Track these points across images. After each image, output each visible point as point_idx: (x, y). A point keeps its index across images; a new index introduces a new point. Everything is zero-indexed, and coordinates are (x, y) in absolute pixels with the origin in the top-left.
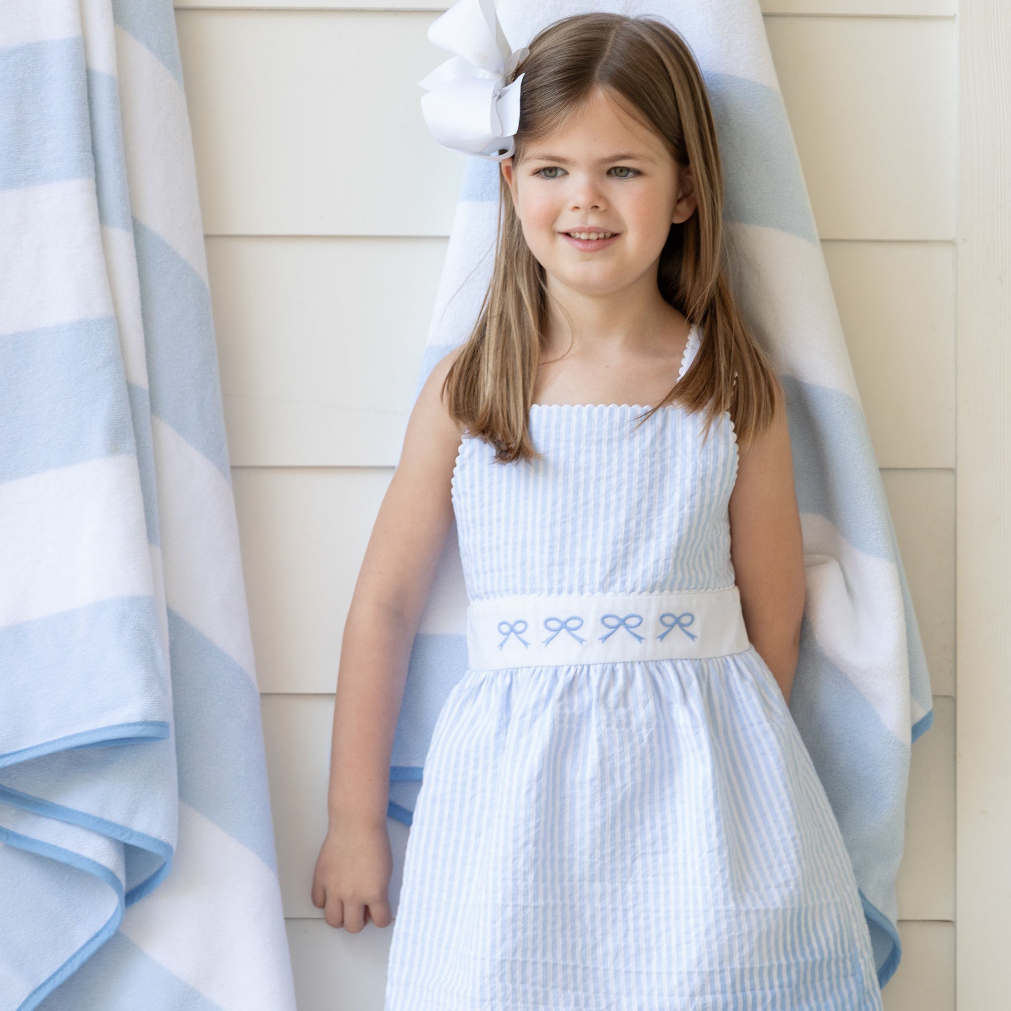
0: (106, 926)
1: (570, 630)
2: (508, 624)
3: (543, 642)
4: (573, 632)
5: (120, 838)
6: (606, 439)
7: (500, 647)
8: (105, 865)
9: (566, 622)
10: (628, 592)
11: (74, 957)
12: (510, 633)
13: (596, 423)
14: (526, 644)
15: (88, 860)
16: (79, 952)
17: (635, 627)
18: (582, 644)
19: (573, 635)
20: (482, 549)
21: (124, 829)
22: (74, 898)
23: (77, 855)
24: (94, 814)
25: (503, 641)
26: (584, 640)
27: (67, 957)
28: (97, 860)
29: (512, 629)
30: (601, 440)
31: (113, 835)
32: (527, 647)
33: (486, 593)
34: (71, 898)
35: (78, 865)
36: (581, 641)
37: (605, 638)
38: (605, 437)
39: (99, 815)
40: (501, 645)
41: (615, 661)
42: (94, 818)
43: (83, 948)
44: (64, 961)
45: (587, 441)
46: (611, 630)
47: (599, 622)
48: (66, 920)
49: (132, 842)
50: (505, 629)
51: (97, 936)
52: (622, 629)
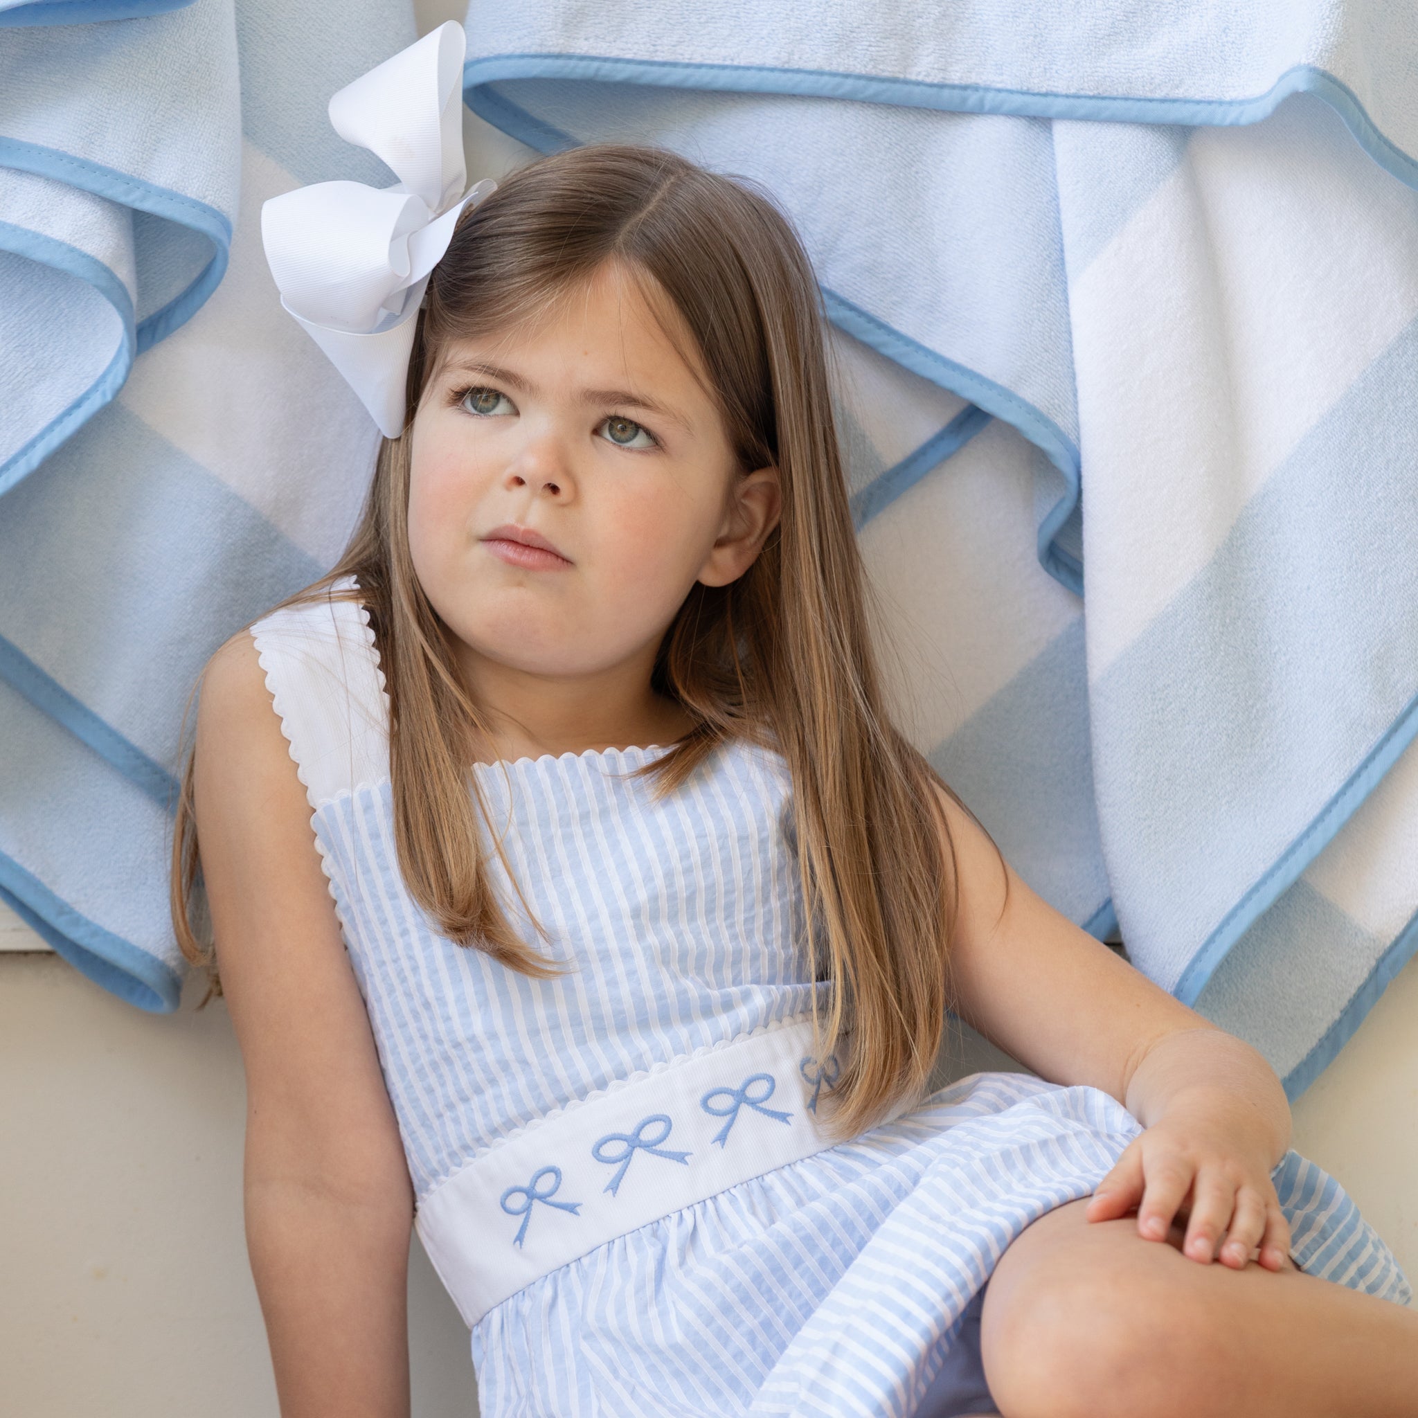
0: (95, 388)
1: (648, 1146)
2: (520, 1190)
3: (606, 1191)
4: (660, 1147)
5: (123, 199)
6: (597, 810)
7: (518, 1243)
8: (93, 254)
9: (638, 1134)
10: (730, 1038)
11: (32, 444)
12: (531, 1204)
13: (569, 784)
14: (571, 1208)
15: (61, 244)
16: (42, 436)
17: (767, 1098)
18: (686, 1163)
19: (661, 1154)
20: (420, 1072)
21: (129, 181)
22: (31, 330)
23: (36, 236)
24: (72, 152)
25: (522, 1226)
26: (687, 1154)
27: (18, 446)
28: (77, 245)
29: (531, 1194)
30: (588, 813)
31: (109, 193)
32: (576, 1213)
33: (452, 1155)
34: (28, 330)
35: (41, 255)
36: (680, 1157)
37: (722, 1138)
38: (593, 806)
39: (81, 155)
40: (520, 1238)
41: (759, 1174)
42: (73, 159)
43: (50, 428)
44: (12, 453)
45: (561, 819)
46: (728, 1118)
47: (701, 1111)
48: (16, 374)
49: (147, 206)
50: (518, 1201)
51: (77, 405)
52: (745, 1111)
